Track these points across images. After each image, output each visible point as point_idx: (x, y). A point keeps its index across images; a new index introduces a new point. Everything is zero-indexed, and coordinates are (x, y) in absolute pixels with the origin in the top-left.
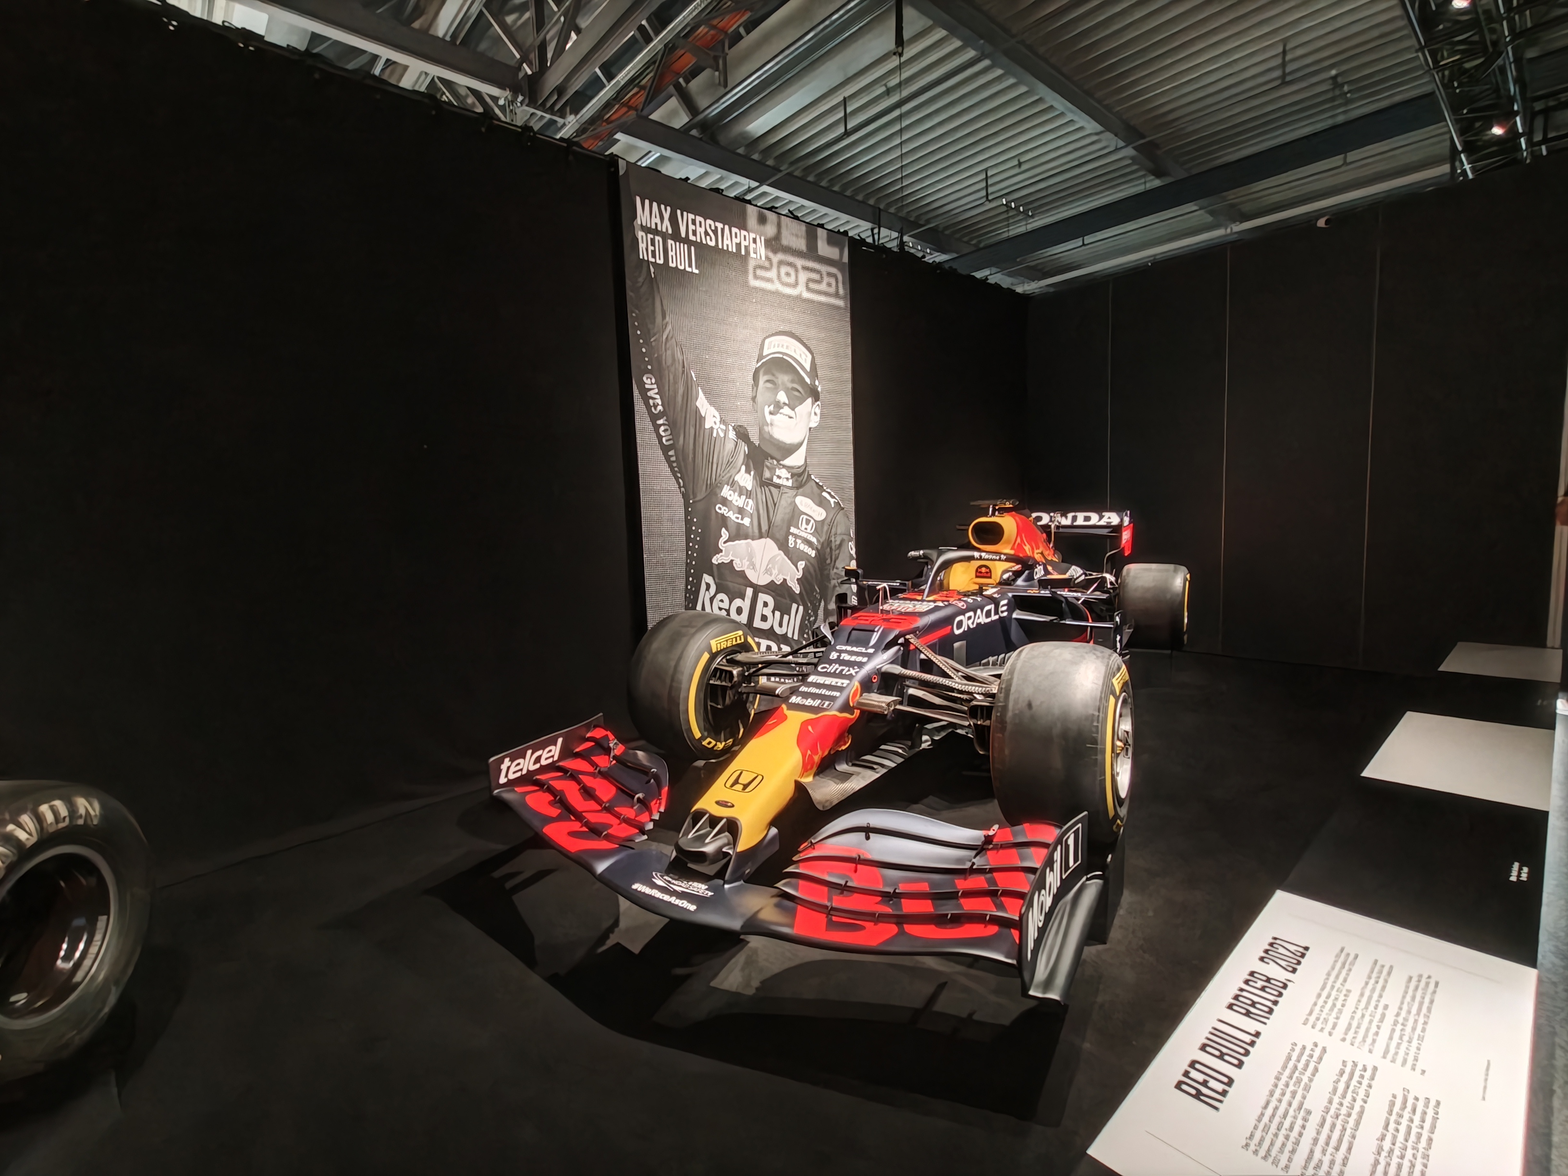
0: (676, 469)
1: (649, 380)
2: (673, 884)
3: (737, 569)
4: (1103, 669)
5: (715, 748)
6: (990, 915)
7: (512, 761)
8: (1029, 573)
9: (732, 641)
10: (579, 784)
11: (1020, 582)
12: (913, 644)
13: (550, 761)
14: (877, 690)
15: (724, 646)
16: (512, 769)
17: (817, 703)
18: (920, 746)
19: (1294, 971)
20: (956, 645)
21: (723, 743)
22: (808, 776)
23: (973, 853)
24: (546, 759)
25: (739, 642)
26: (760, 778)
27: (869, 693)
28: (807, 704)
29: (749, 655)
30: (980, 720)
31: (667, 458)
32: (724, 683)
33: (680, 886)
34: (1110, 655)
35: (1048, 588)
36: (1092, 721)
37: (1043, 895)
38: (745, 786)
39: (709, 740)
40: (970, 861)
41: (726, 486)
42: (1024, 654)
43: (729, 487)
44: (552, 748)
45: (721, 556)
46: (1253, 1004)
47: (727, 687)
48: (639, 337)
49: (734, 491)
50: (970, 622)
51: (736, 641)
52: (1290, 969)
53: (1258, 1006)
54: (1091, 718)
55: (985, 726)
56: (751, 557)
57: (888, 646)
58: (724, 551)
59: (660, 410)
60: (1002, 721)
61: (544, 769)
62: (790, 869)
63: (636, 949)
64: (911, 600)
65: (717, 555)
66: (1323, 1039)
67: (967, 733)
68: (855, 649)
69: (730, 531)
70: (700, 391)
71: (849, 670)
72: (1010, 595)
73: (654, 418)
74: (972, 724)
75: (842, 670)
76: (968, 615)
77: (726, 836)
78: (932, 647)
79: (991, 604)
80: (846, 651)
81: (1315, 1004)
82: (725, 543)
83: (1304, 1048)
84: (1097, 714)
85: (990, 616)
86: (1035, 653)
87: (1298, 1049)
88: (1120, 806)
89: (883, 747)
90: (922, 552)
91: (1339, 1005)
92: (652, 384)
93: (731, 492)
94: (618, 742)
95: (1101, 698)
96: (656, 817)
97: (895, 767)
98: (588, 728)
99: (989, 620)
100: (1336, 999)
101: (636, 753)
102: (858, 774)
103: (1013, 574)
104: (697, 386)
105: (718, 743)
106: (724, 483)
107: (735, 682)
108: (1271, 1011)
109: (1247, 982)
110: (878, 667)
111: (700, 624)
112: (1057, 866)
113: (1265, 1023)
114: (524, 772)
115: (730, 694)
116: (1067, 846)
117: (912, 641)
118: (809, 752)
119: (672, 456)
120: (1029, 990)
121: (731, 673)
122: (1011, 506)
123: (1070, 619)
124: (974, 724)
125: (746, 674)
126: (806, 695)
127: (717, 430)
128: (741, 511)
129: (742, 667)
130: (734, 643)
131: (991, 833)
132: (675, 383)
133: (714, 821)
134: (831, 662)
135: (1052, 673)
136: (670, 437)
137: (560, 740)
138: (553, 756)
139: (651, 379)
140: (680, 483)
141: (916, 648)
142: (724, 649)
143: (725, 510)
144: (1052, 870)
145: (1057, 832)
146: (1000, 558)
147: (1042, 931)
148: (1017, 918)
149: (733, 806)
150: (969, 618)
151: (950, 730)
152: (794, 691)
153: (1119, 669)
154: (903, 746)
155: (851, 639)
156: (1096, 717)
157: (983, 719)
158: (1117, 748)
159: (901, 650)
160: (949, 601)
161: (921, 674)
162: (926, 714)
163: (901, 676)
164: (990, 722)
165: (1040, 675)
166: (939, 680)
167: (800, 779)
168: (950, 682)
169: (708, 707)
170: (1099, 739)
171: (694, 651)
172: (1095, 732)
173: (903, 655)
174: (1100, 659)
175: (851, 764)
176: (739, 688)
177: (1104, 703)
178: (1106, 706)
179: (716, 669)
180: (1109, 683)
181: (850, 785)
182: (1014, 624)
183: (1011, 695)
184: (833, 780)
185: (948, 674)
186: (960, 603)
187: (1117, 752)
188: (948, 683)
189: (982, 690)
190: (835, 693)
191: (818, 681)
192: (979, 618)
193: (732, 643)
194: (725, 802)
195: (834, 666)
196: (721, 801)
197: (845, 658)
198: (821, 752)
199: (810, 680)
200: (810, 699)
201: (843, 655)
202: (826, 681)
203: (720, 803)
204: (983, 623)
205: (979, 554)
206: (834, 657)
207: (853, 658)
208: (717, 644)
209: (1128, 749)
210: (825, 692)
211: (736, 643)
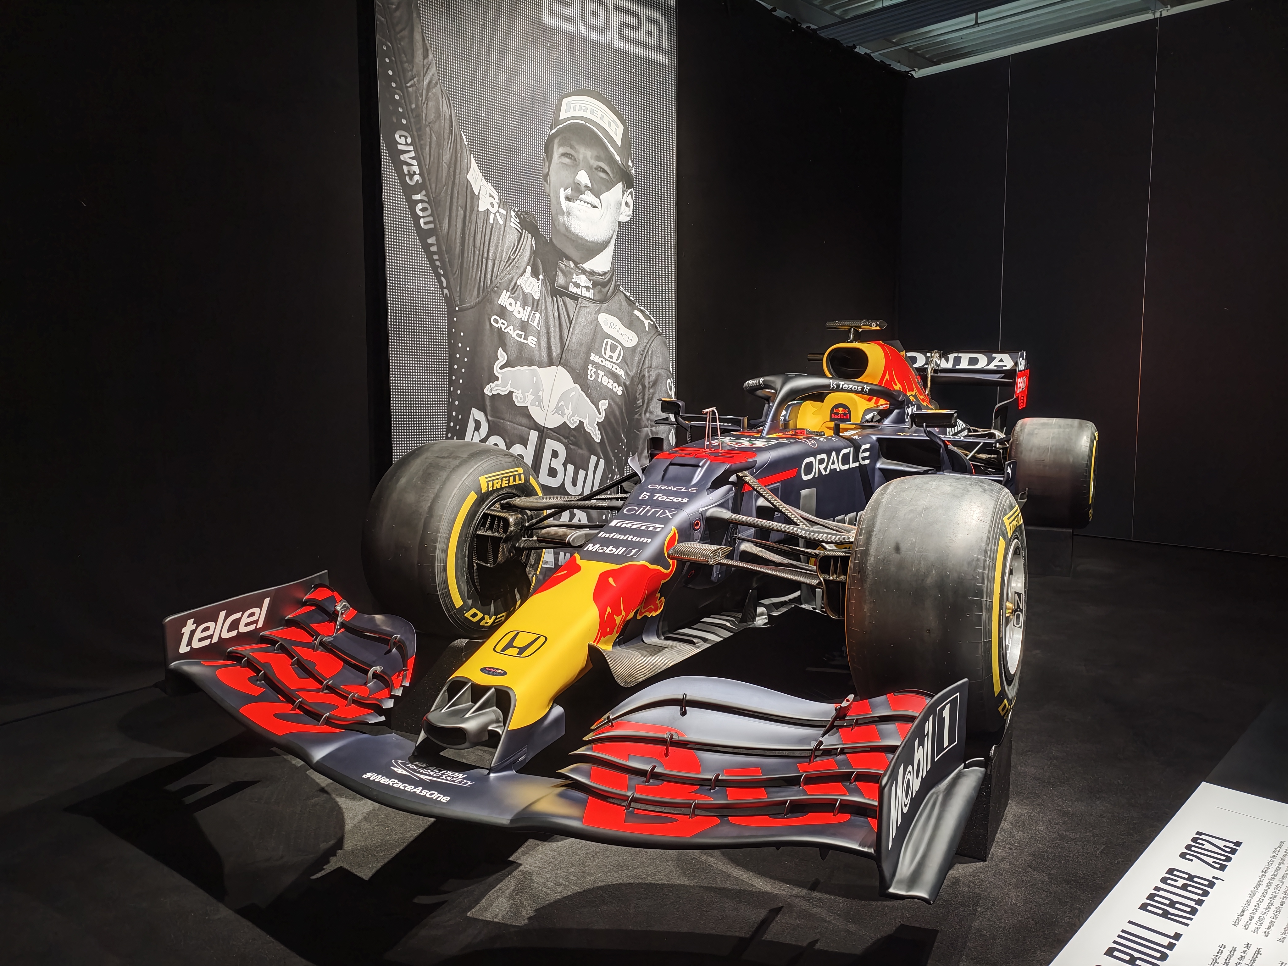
0: (438, 263)
1: (403, 138)
2: (419, 772)
4: (991, 504)
5: (482, 623)
6: (841, 799)
7: (198, 623)
8: (899, 413)
9: (509, 480)
10: (292, 657)
11: (887, 422)
12: (748, 483)
13: (252, 627)
14: (700, 540)
15: (497, 485)
16: (198, 635)
17: (620, 551)
18: (754, 619)
19: (1223, 868)
20: (804, 492)
21: (494, 617)
22: (606, 643)
23: (821, 731)
24: (247, 625)
25: (517, 482)
26: (542, 639)
27: (689, 541)
28: (608, 551)
29: (531, 499)
30: (833, 575)
31: (426, 247)
32: (496, 534)
33: (429, 775)
34: (999, 489)
35: (923, 427)
36: (976, 567)
37: (910, 772)
38: (522, 650)
39: (474, 610)
40: (816, 741)
41: (505, 291)
43: (509, 293)
44: (256, 610)
45: (497, 385)
46: (1172, 904)
47: (500, 538)
48: (391, 79)
49: (516, 300)
50: (822, 467)
51: (514, 481)
52: (1218, 866)
53: (1177, 906)
54: (973, 563)
55: (838, 582)
56: (537, 389)
57: (716, 484)
58: (500, 379)
59: (418, 180)
60: (861, 569)
61: (242, 638)
62: (581, 751)
63: (365, 873)
64: (746, 437)
65: (491, 384)
66: (1257, 941)
67: (815, 609)
68: (672, 488)
69: (509, 353)
70: (473, 159)
71: (664, 513)
72: (874, 438)
73: (408, 191)
74: (822, 579)
75: (657, 512)
76: (819, 457)
77: (494, 711)
78: (774, 491)
79: (850, 447)
80: (660, 491)
81: (1248, 902)
82: (502, 367)
83: (1234, 949)
84: (982, 558)
85: (849, 463)
87: (1226, 952)
88: (1009, 684)
89: (705, 620)
91: (1277, 902)
92: (407, 144)
93: (512, 301)
94: (348, 605)
95: (988, 538)
96: (399, 692)
97: (721, 641)
98: (307, 587)
99: (846, 467)
100: (1274, 897)
101: (374, 617)
102: (672, 647)
103: (878, 414)
104: (468, 152)
105: (487, 617)
106: (502, 287)
107: (511, 532)
108: (1194, 911)
109: (1164, 880)
110: (701, 510)
111: (465, 456)
112: (928, 741)
113: (1187, 925)
114: (215, 639)
115: (503, 548)
116: (942, 720)
117: (746, 479)
118: (609, 610)
119: (432, 245)
120: (889, 888)
121: (506, 521)
122: (878, 328)
123: (948, 470)
124: (824, 580)
125: (527, 524)
126: (606, 542)
127: (495, 214)
128: (524, 326)
129: (521, 513)
130: (511, 483)
131: (844, 704)
132: (439, 145)
133: (478, 691)
134: (641, 504)
135: (927, 508)
136: (431, 219)
137: (267, 601)
138: (256, 622)
139: (406, 138)
140: (443, 282)
141: (753, 488)
142: (498, 490)
143: (503, 323)
144: (921, 744)
145: (928, 701)
146: (863, 388)
147: (908, 819)
148: (876, 804)
149: (505, 673)
150: (821, 461)
151: (793, 606)
152: (589, 539)
153: (1011, 507)
154: (732, 619)
155: (667, 476)
156: (982, 562)
157: (836, 575)
158: (1006, 609)
159: (732, 490)
160: (795, 439)
161: (757, 519)
162: (762, 570)
163: (733, 523)
164: (845, 574)
165: (911, 511)
166: (780, 526)
167: (595, 644)
168: (795, 529)
169: (473, 566)
170: (985, 590)
171: (456, 489)
172: (981, 581)
173: (735, 497)
174: (987, 492)
175: (663, 638)
176: (518, 540)
177: (993, 545)
178: (994, 549)
179: (486, 516)
180: (999, 524)
181: (661, 659)
182: (878, 476)
183: (874, 536)
184: (639, 653)
185: (793, 520)
186: (810, 441)
187: (1006, 614)
188: (793, 529)
189: (835, 538)
190: (646, 540)
191: (623, 526)
192: (833, 463)
193: (509, 483)
194: (494, 668)
195: (645, 508)
196: (489, 668)
197: (660, 499)
198: (624, 613)
199: (613, 523)
200: (611, 547)
201: (658, 495)
202: (633, 525)
203: (487, 670)
204: (838, 470)
205: (835, 383)
206: (645, 497)
207: (670, 499)
208: (488, 482)
209: (1019, 614)
210: (632, 538)
211: (514, 483)
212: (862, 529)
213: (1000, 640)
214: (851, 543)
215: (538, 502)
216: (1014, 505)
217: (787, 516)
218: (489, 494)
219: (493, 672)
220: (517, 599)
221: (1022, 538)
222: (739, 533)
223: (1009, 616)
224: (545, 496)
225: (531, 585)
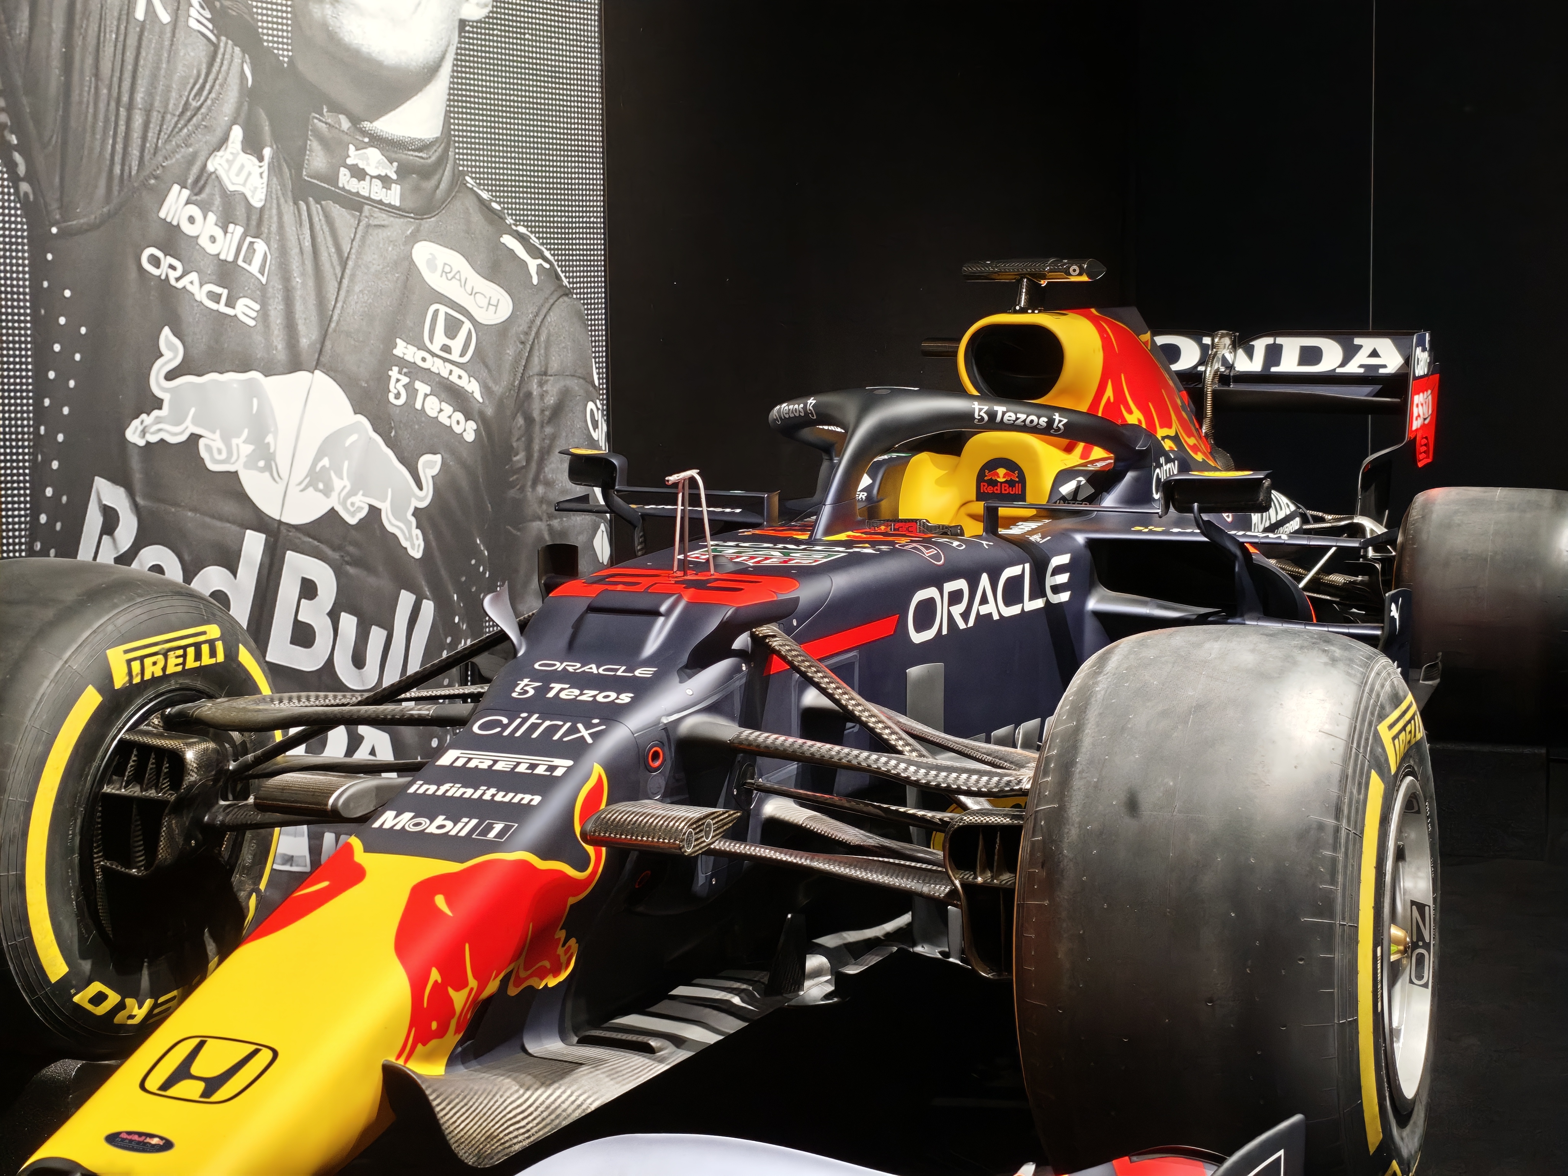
3: (212, 466)
4: (1348, 694)
5: (119, 1018)
8: (1136, 480)
9: (184, 656)
11: (1110, 501)
12: (778, 653)
14: (663, 796)
15: (153, 670)
17: (464, 827)
18: (800, 986)
20: (914, 672)
21: (148, 1003)
22: (429, 1058)
25: (206, 660)
26: (265, 1056)
27: (636, 799)
28: (432, 829)
29: (241, 703)
30: (983, 872)
32: (152, 793)
34: (1370, 658)
35: (1191, 510)
36: (1318, 845)
38: (212, 1085)
39: (97, 987)
41: (176, 188)
42: (1112, 664)
43: (186, 193)
45: (158, 420)
47: (160, 804)
49: (205, 209)
50: (957, 610)
51: (198, 657)
54: (1309, 836)
55: (997, 889)
57: (702, 658)
58: (166, 405)
60: (1048, 857)
64: (775, 540)
65: (144, 416)
67: (946, 955)
68: (593, 669)
69: (189, 339)
71: (573, 730)
72: (1080, 539)
74: (957, 883)
75: (555, 729)
76: (949, 587)
78: (843, 672)
79: (1021, 562)
80: (564, 677)
82: (171, 376)
84: (1330, 821)
85: (1021, 601)
86: (1150, 653)
88: (1402, 1121)
89: (681, 991)
90: (812, 401)
93: (194, 210)
95: (1344, 777)
97: (718, 1043)
99: (1015, 610)
102: (596, 1063)
103: (1090, 481)
105: (130, 1002)
106: (170, 176)
107: (192, 785)
110: (665, 720)
111: (69, 596)
115: (171, 828)
117: (775, 643)
118: (435, 975)
121: (177, 758)
122: (1085, 278)
123: (1256, 615)
124: (962, 885)
125: (232, 765)
126: (429, 807)
128: (226, 274)
129: (216, 738)
130: (191, 663)
134: (514, 709)
135: (1199, 708)
140: (16, 165)
141: (790, 663)
142: (155, 680)
143: (172, 267)
146: (1051, 422)
149: (167, 1145)
150: (955, 597)
151: (896, 949)
152: (387, 799)
153: (1396, 700)
154: (744, 986)
155: (581, 639)
156: (1330, 831)
157: (992, 871)
158: (1390, 942)
159: (741, 670)
160: (892, 543)
161: (801, 741)
162: (816, 864)
163: (744, 751)
164: (1012, 869)
165: (1164, 714)
166: (857, 756)
167: (401, 1062)
168: (893, 762)
169: (94, 875)
170: (1339, 900)
171: (46, 683)
172: (1328, 877)
173: (748, 687)
174: (1341, 665)
175: (576, 1039)
176: (209, 804)
177: (1355, 792)
178: (1358, 802)
179: (125, 747)
180: (1367, 739)
181: (568, 1092)
182: (1090, 628)
183: (1077, 776)
184: (515, 1079)
185: (886, 742)
186: (927, 548)
187: (1389, 955)
188: (886, 763)
189: (988, 783)
190: (527, 798)
191: (471, 765)
192: (984, 601)
193: (184, 664)
194: (140, 1134)
195: (525, 720)
196: (129, 1133)
197: (563, 695)
198: (473, 983)
199: (445, 760)
200: (442, 817)
201: (557, 687)
202: (495, 762)
203: (123, 1140)
204: (996, 617)
205: (986, 408)
206: (526, 692)
207: (588, 695)
208: (129, 662)
209: (1422, 955)
210: (493, 796)
211: (197, 664)
212: (1048, 760)
213: (1378, 1017)
214: (1024, 793)
215: (259, 710)
216: (1401, 694)
217: (872, 730)
218: (132, 691)
219: (139, 1143)
220: (210, 954)
221: (1425, 771)
222: (761, 776)
223: (1398, 961)
224: (278, 695)
225: (244, 917)
